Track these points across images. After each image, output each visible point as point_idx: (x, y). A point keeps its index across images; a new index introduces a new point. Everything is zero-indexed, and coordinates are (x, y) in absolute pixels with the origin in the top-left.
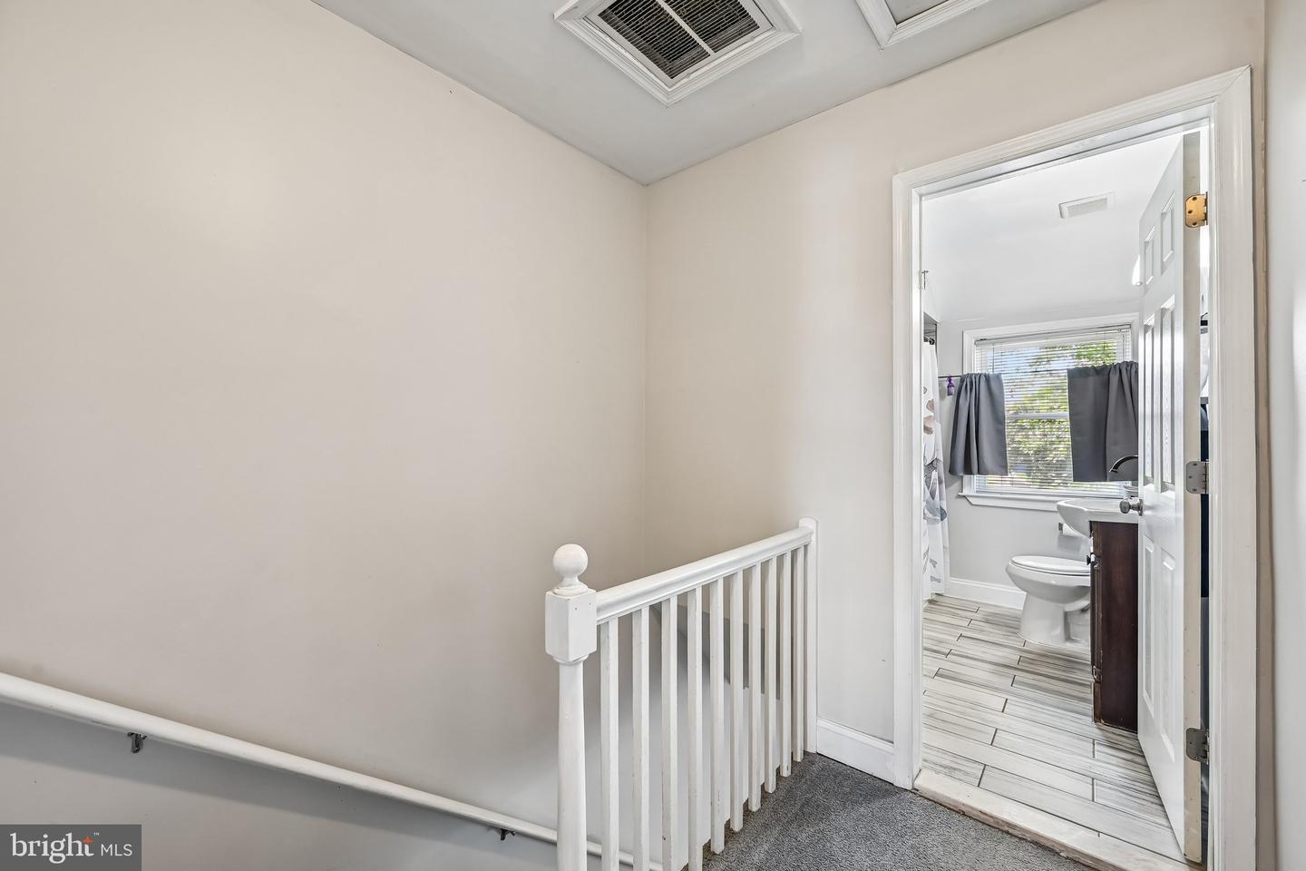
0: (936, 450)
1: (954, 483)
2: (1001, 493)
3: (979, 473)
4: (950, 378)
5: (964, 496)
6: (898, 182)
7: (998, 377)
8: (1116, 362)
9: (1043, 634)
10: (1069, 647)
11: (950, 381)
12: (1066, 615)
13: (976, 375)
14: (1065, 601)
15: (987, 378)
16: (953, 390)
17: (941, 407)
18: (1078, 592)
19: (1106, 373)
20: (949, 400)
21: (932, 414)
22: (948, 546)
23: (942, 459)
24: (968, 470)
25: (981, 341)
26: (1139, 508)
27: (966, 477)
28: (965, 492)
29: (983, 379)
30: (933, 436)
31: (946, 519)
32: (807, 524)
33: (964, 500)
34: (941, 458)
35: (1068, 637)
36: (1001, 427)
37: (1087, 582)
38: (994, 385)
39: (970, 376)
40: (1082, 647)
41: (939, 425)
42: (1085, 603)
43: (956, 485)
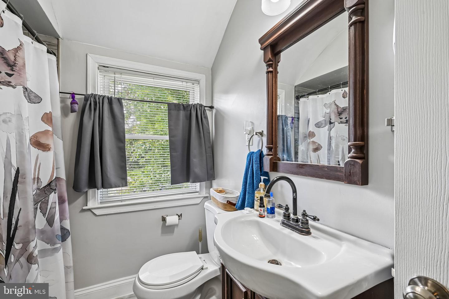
0: (56, 167)
1: (79, 198)
2: (121, 201)
3: (103, 186)
4: (73, 95)
5: (89, 210)
7: (119, 100)
8: (194, 103)
11: (73, 97)
13: (100, 96)
15: (110, 100)
16: (76, 107)
17: (62, 123)
19: (189, 109)
20: (72, 118)
21: (50, 129)
22: (71, 264)
23: (65, 179)
24: (92, 184)
25: (104, 67)
27: (90, 192)
28: (90, 205)
29: (106, 101)
30: (51, 154)
31: (69, 239)
33: (89, 213)
34: (63, 176)
36: (122, 145)
38: (116, 107)
39: (94, 96)
41: (60, 142)
43: (81, 200)
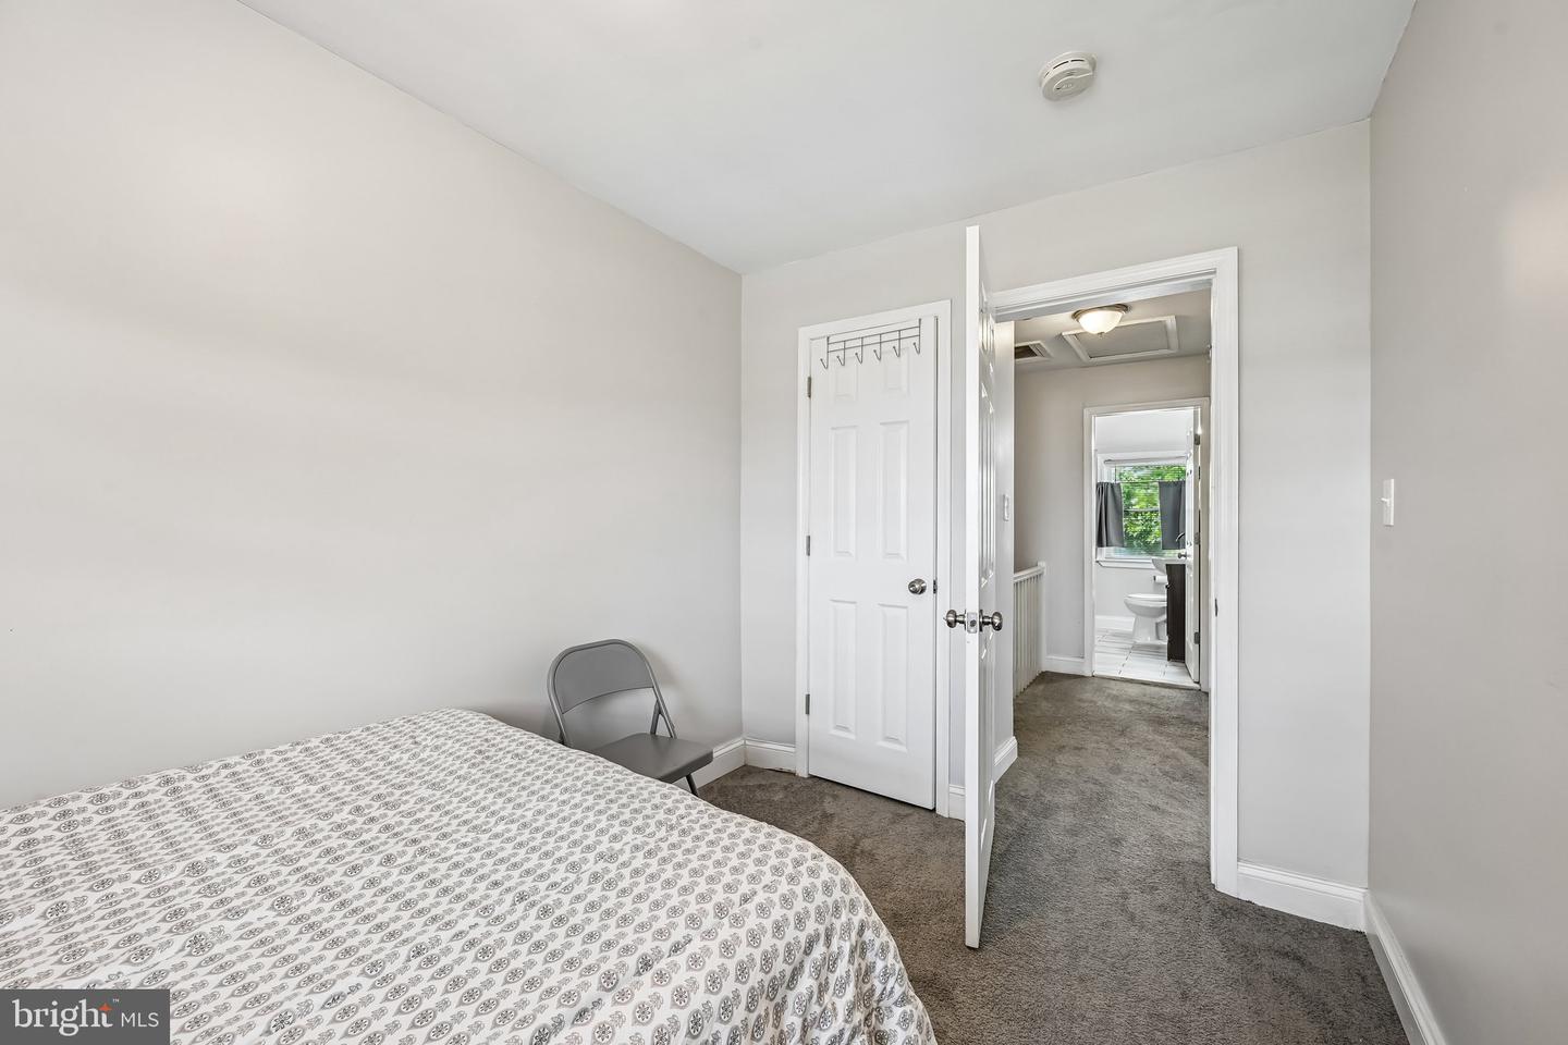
3: (1111, 545)
6: (1086, 412)
7: (1116, 484)
9: (1147, 638)
10: (1158, 643)
12: (1157, 624)
14: (1155, 617)
18: (1159, 612)
26: (1185, 556)
29: (1111, 485)
32: (1042, 564)
35: (1158, 638)
37: (1165, 604)
38: (1116, 490)
39: (1101, 483)
40: (1164, 642)
42: (1165, 617)
